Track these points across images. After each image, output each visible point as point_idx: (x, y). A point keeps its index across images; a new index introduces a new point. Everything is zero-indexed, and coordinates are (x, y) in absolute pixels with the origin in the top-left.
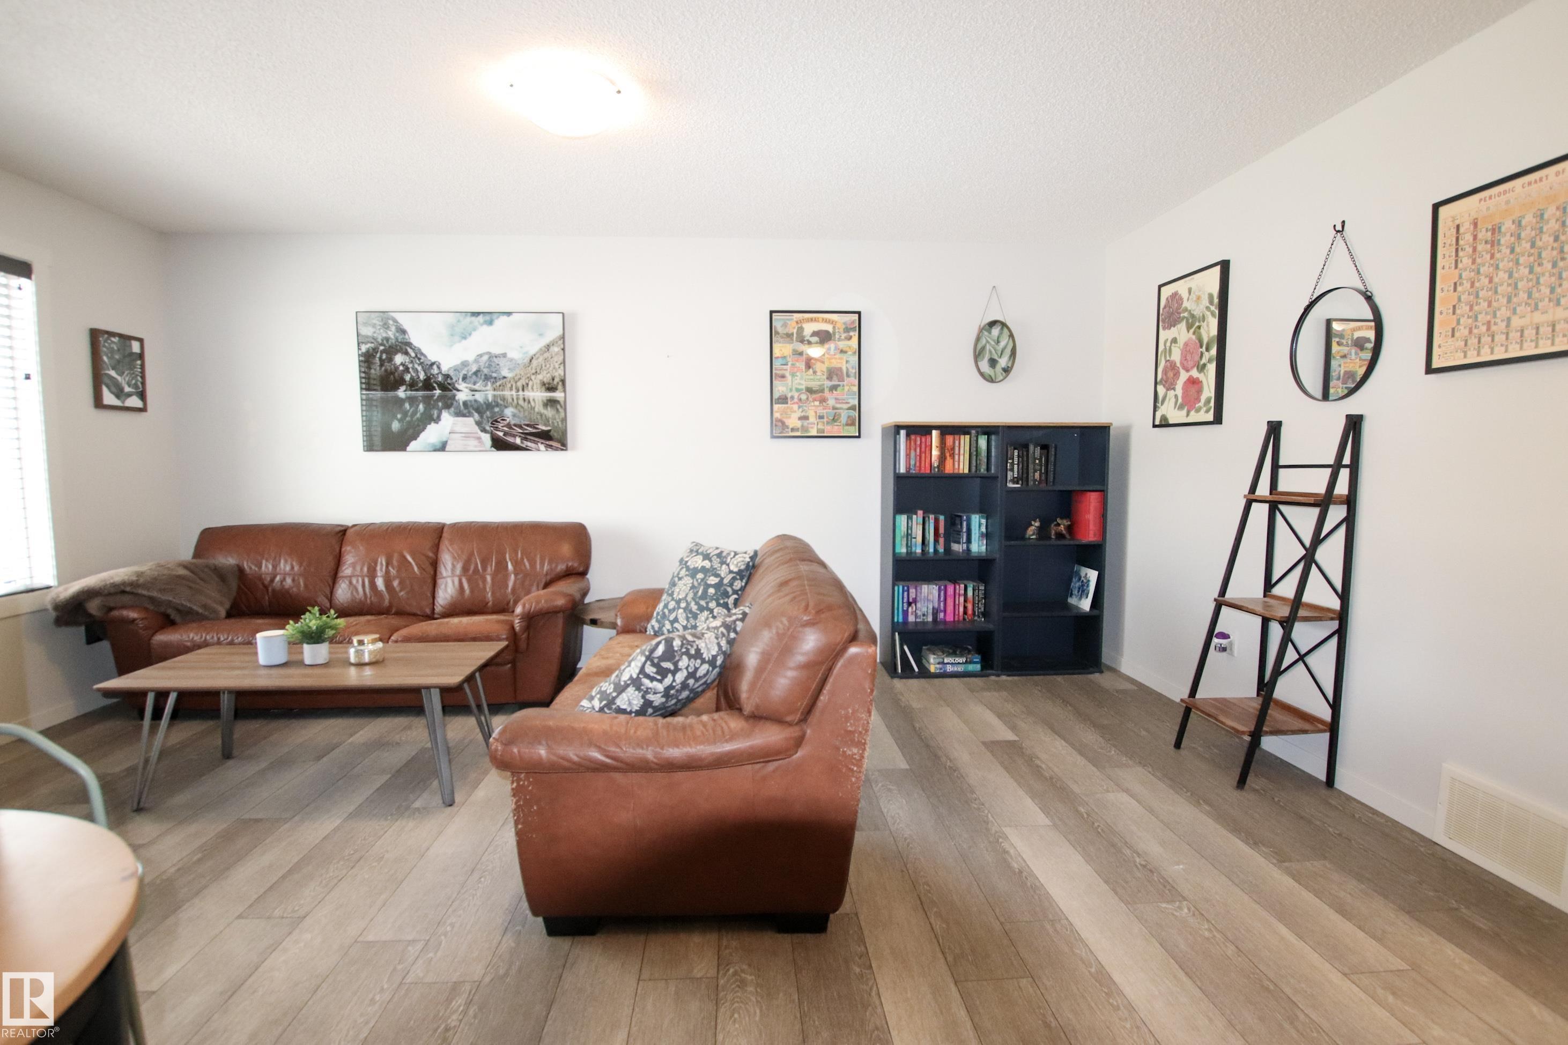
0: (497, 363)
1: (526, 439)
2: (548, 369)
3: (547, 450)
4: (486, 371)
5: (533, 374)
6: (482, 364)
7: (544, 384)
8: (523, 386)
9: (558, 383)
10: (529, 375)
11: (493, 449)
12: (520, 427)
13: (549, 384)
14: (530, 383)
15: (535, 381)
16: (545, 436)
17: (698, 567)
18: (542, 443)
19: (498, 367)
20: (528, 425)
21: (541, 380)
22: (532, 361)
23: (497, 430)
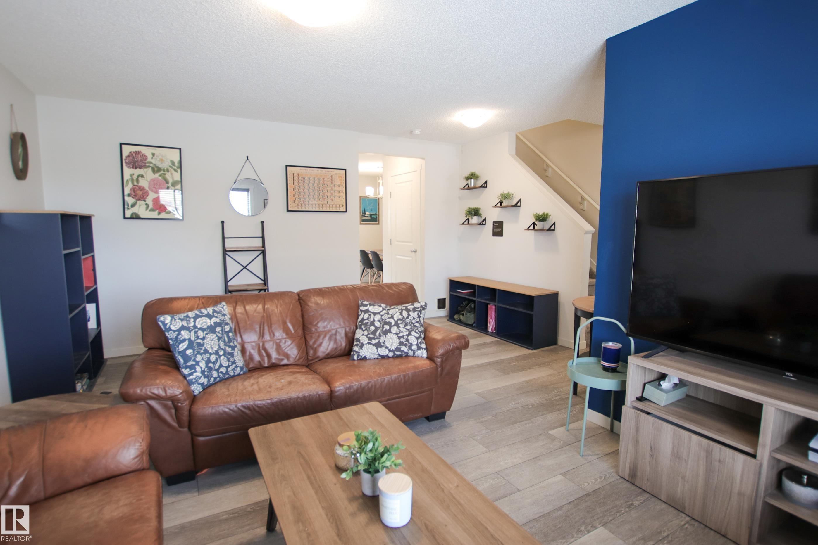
17: (211, 325)
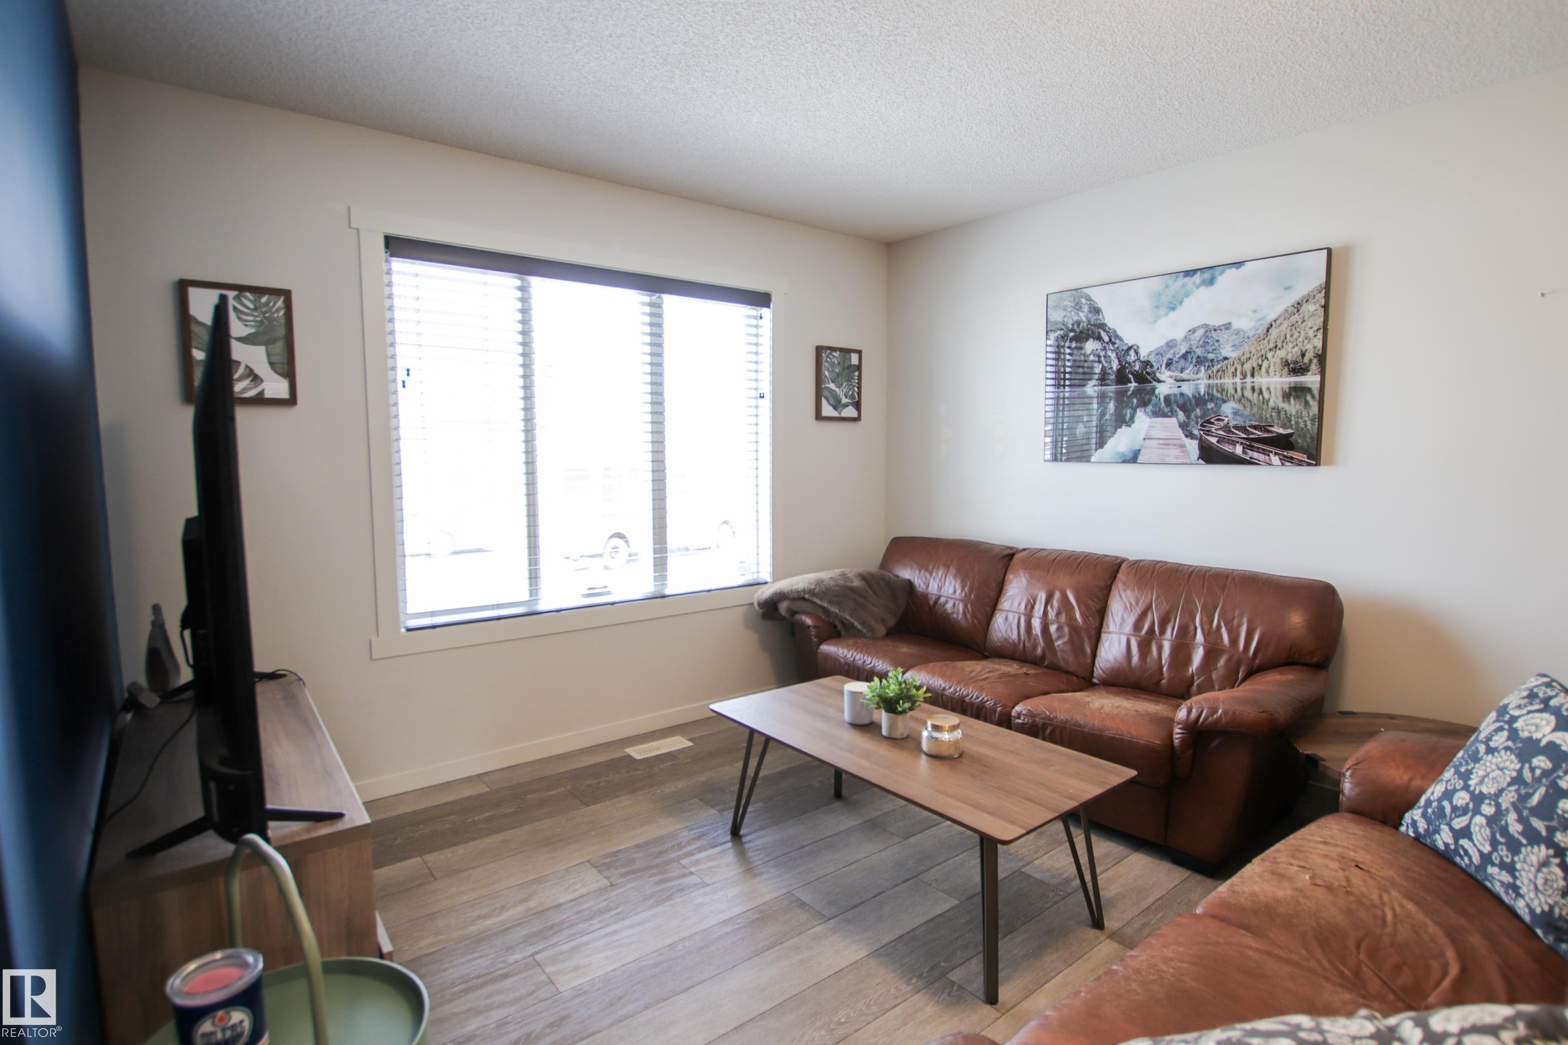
0: (1217, 338)
1: (1252, 448)
2: (1296, 339)
3: (1283, 465)
4: (1199, 352)
5: (1270, 350)
6: (1194, 343)
7: (1286, 363)
8: (1253, 369)
9: (1311, 361)
10: (1263, 352)
11: (1201, 461)
12: (1244, 429)
13: (1295, 362)
14: (1265, 364)
15: (1272, 361)
16: (1283, 444)
18: (1276, 454)
19: (1217, 344)
20: (1255, 427)
21: (1282, 359)
22: (1270, 330)
23: (1208, 435)
